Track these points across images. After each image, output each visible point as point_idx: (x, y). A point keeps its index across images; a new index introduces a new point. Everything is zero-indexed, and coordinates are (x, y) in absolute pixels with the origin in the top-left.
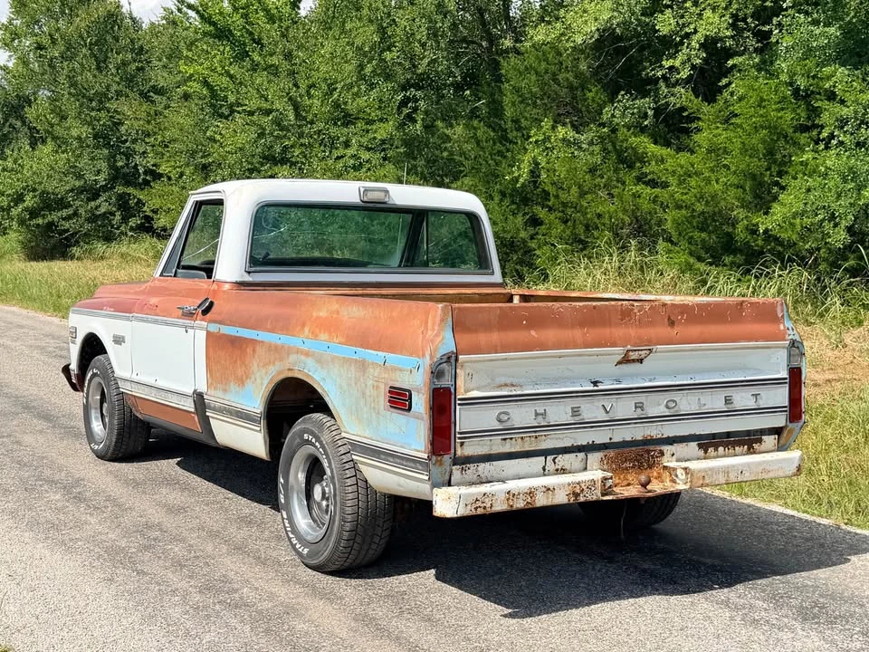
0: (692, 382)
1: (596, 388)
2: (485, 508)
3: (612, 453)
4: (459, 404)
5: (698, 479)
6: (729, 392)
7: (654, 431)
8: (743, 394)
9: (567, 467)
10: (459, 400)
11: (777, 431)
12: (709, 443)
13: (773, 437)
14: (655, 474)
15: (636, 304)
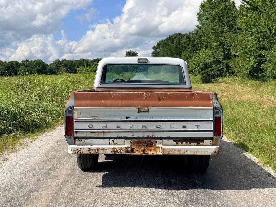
0: (168, 119)
1: (126, 119)
2: (80, 152)
3: (135, 140)
4: (75, 121)
5: (167, 151)
6: (185, 124)
7: (151, 135)
8: (191, 125)
9: (118, 143)
10: (75, 120)
11: (211, 139)
12: (178, 141)
13: (210, 141)
14: (153, 149)
15: (145, 93)
